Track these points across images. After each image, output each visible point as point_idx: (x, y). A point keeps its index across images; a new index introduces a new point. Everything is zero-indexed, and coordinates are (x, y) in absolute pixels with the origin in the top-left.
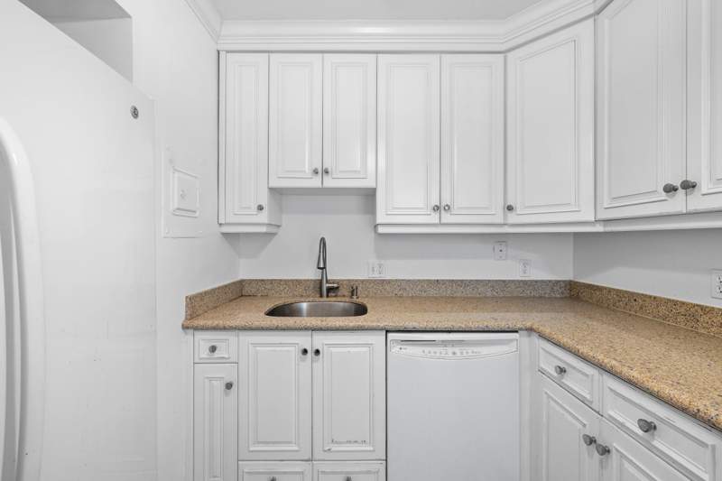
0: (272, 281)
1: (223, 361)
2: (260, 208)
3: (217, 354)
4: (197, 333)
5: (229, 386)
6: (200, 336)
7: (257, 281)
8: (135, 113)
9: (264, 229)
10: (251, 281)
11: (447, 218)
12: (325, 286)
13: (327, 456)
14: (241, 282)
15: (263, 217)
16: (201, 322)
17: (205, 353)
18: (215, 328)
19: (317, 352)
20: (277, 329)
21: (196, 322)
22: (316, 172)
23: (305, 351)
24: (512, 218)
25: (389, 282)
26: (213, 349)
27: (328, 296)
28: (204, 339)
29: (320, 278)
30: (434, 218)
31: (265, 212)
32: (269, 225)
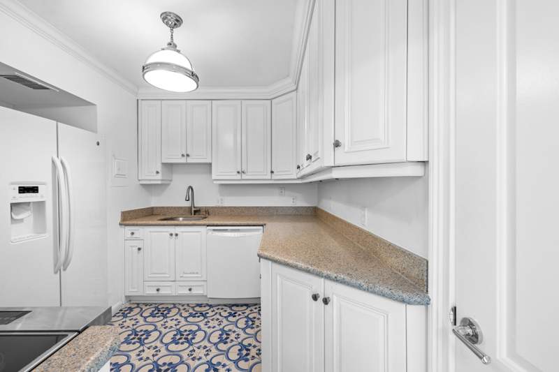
0: (168, 208)
1: (137, 239)
2: (158, 172)
3: (134, 236)
4: (126, 227)
5: (139, 249)
6: (127, 228)
7: (160, 208)
8: (98, 144)
9: (159, 182)
10: (157, 208)
11: (244, 177)
12: (193, 209)
13: (182, 279)
14: (152, 208)
15: (159, 177)
16: (127, 222)
17: (129, 235)
18: (133, 225)
19: (177, 235)
20: (164, 225)
21: (125, 223)
22: (183, 155)
23: (171, 235)
24: (274, 177)
25: (225, 208)
26: (133, 234)
27: (195, 214)
28: (128, 230)
29: (190, 205)
30: (239, 177)
31: (160, 175)
32: (162, 180)
